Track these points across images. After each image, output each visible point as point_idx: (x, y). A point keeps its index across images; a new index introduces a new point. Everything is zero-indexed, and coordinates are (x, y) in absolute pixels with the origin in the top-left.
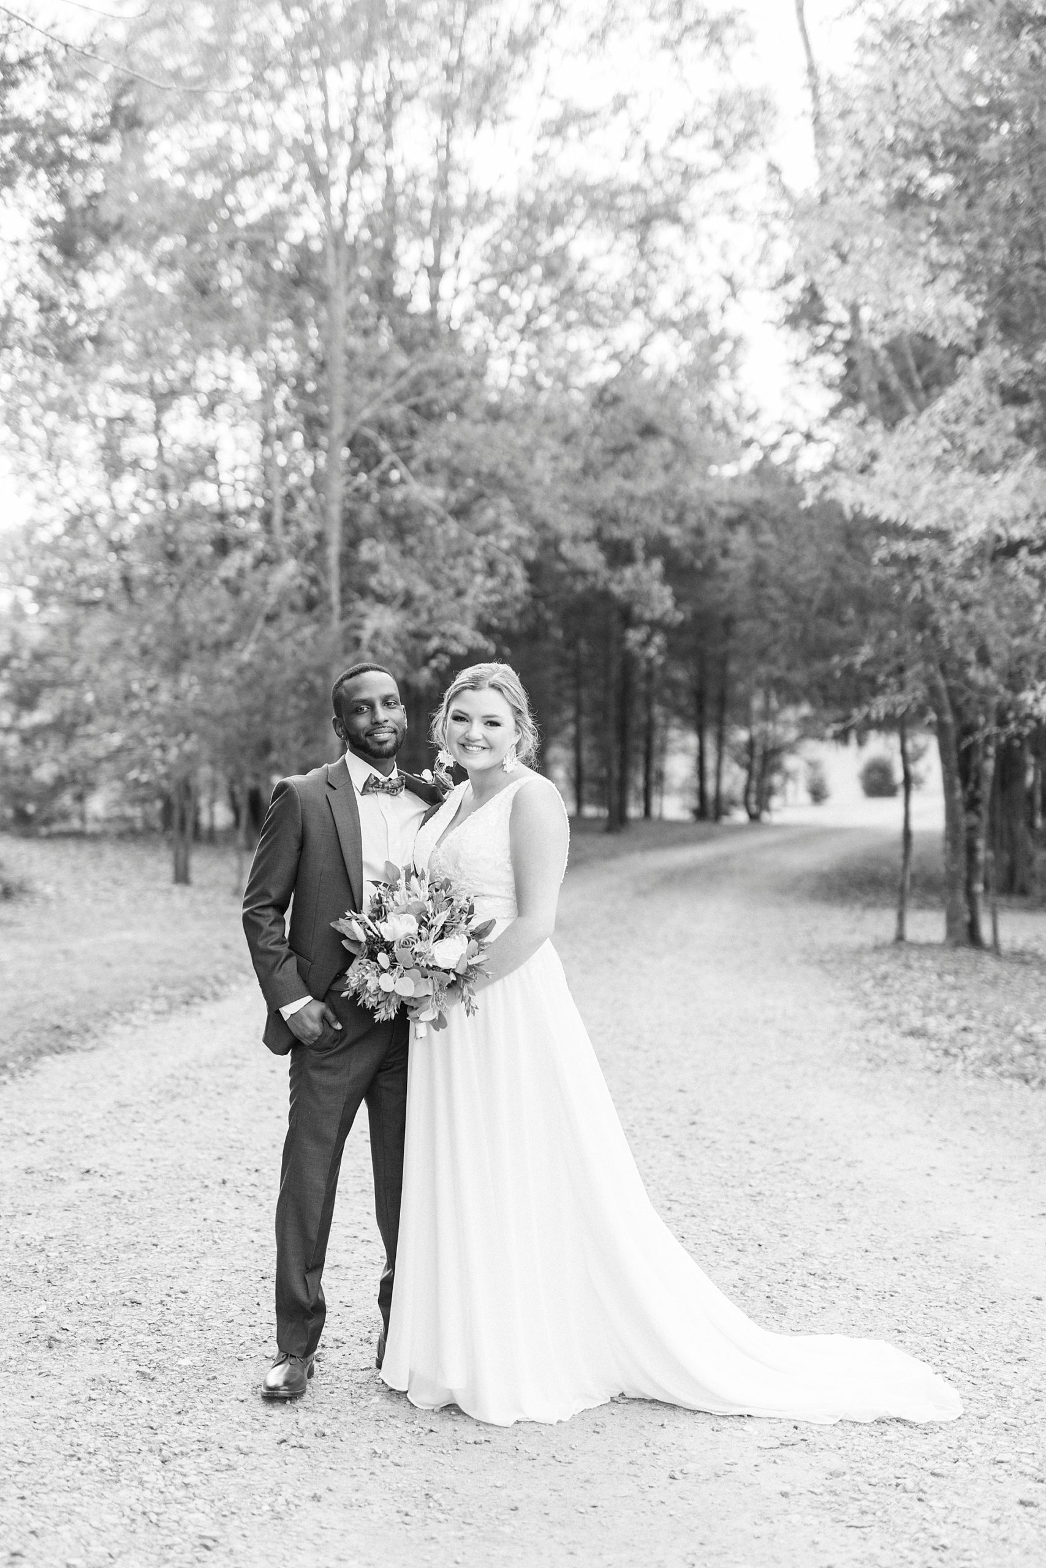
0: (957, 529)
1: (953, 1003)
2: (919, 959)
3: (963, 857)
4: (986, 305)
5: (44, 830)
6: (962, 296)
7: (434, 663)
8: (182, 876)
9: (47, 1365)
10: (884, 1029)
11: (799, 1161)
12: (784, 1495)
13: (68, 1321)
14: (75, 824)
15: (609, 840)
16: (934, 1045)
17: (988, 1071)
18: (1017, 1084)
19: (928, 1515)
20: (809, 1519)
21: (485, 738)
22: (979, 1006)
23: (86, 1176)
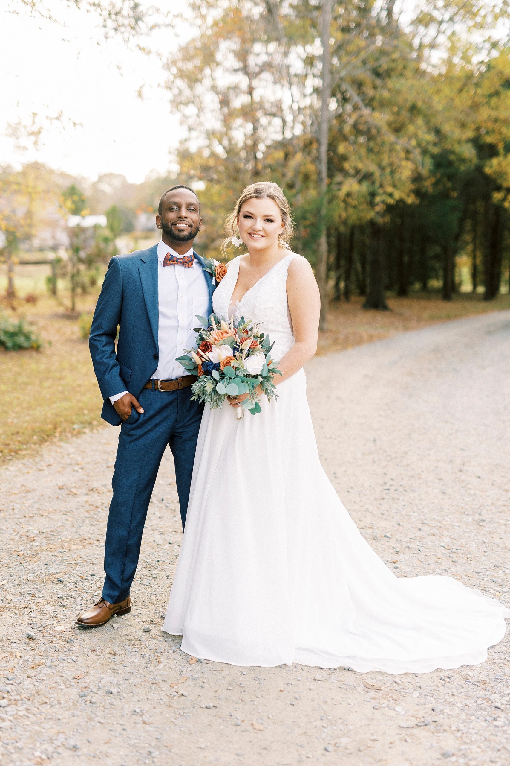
7: (377, 209)
15: (484, 305)
21: (263, 229)
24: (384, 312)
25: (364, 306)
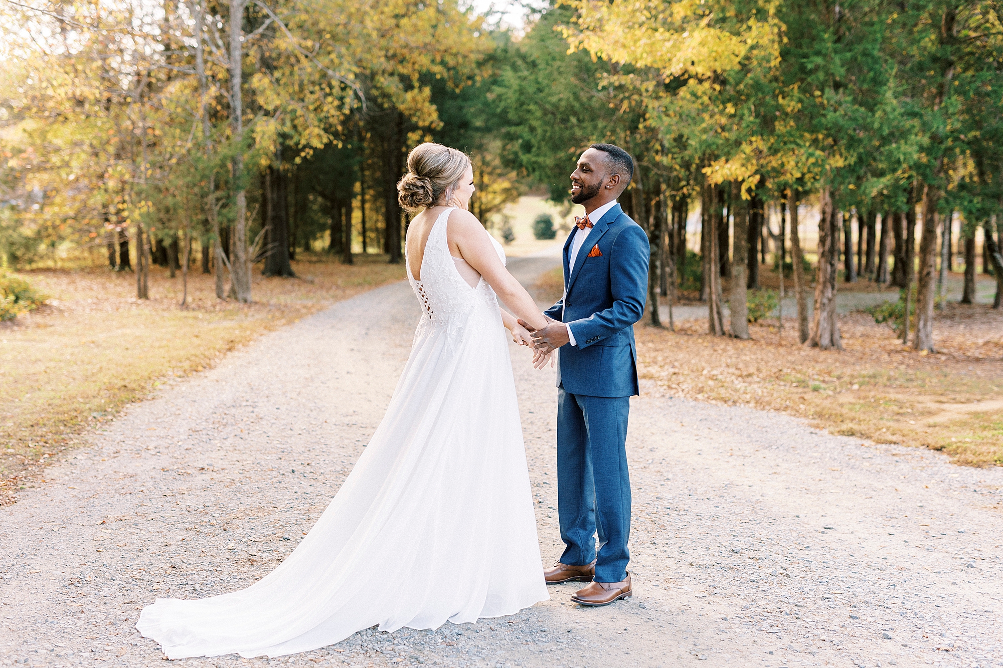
0: (665, 68)
1: (660, 358)
5: (28, 267)
7: (303, 154)
8: (143, 293)
12: (724, 619)
13: (252, 550)
14: (50, 263)
16: (659, 383)
17: (700, 396)
18: (720, 404)
19: (806, 625)
20: (745, 630)
22: (676, 360)
23: (203, 471)
24: (292, 280)
25: (263, 273)
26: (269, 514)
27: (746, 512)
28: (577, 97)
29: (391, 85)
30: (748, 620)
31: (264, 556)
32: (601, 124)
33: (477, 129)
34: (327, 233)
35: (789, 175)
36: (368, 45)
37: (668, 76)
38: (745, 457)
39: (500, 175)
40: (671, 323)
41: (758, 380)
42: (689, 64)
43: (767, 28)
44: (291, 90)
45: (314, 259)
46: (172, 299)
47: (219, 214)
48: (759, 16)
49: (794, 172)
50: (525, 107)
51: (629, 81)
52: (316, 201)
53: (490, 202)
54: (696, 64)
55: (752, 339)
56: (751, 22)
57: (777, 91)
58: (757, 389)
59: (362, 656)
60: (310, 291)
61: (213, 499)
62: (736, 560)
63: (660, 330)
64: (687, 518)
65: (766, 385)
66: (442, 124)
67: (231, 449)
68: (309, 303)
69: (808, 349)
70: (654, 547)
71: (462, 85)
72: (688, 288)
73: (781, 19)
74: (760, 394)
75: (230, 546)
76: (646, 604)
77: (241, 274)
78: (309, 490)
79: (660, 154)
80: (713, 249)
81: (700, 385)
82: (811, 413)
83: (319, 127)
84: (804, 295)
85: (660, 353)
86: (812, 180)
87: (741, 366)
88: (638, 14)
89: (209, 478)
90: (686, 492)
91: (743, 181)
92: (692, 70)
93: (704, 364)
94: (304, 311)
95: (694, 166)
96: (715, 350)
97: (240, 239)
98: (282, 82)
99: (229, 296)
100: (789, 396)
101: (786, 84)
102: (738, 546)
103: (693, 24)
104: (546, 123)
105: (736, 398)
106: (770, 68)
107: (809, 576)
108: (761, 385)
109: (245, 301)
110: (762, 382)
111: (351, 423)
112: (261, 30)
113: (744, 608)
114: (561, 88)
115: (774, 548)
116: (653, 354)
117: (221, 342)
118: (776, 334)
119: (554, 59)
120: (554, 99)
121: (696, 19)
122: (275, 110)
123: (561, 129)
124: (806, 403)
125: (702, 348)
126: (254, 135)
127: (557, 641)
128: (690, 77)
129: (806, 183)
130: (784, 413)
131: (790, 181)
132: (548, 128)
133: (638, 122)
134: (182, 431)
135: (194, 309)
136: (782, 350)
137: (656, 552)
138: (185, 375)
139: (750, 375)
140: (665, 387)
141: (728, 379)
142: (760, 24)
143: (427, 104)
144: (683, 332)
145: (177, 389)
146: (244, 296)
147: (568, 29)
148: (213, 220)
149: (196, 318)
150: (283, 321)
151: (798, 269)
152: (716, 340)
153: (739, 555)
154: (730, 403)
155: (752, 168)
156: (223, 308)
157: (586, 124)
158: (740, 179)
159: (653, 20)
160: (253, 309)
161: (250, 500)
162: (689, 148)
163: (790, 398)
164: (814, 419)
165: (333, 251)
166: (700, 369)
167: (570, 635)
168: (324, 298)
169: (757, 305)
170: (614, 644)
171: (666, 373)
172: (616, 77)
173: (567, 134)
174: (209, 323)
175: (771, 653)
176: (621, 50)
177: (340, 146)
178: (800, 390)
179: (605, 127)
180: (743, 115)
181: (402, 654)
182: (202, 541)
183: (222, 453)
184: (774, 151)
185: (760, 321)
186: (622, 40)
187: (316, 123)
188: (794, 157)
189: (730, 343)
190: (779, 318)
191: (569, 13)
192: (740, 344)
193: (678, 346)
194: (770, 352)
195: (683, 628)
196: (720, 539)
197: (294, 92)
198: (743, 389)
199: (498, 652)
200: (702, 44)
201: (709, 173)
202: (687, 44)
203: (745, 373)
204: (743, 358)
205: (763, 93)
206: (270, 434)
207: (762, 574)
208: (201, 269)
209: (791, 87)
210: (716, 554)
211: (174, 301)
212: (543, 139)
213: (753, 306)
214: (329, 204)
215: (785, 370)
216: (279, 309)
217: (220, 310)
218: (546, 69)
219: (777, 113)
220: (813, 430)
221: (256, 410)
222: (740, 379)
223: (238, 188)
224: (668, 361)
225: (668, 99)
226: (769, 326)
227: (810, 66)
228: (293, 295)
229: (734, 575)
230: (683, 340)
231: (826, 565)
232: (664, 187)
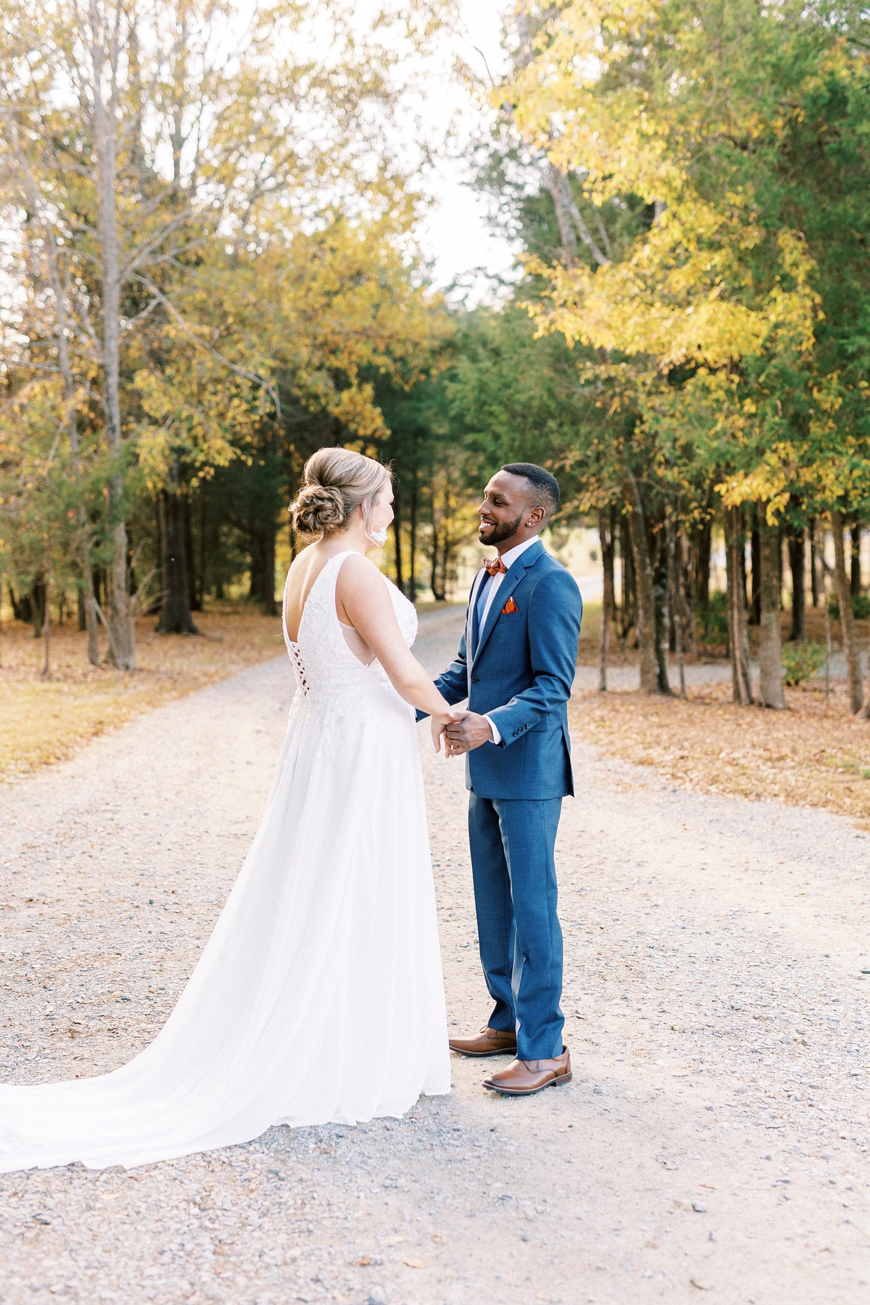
0: (662, 354)
1: (665, 737)
2: (623, 705)
3: (652, 622)
4: (689, 169)
6: (669, 162)
7: (201, 474)
9: (77, 1051)
10: (617, 760)
11: (600, 863)
12: (709, 1109)
13: (77, 1016)
16: (661, 771)
17: (713, 788)
18: (739, 798)
19: (822, 1115)
20: (735, 1125)
22: (686, 740)
23: (31, 904)
24: (193, 639)
25: (157, 630)
26: (109, 963)
27: (757, 951)
28: (551, 393)
29: (320, 383)
30: (741, 1109)
31: (91, 1024)
32: (584, 429)
33: (438, 438)
34: (247, 575)
35: (828, 493)
36: (287, 332)
37: (666, 365)
38: (764, 872)
39: (470, 497)
40: (683, 689)
41: (792, 764)
42: (695, 348)
43: (795, 298)
44: (188, 391)
45: (228, 609)
46: (31, 665)
47: (91, 553)
48: (785, 285)
49: (834, 488)
50: (486, 408)
51: (621, 373)
52: (231, 535)
53: (459, 531)
54: (703, 348)
55: (789, 709)
56: (774, 293)
57: (811, 383)
58: (789, 777)
59: (201, 1170)
60: (215, 653)
61: (37, 943)
62: (736, 1020)
63: (668, 699)
64: (674, 961)
65: (803, 771)
66: (388, 432)
67: (74, 872)
68: (211, 669)
69: (862, 721)
70: (624, 1003)
71: (413, 380)
72: (713, 641)
73: (814, 288)
74: (793, 784)
75: (47, 1012)
76: (604, 1088)
77: (121, 632)
78: (169, 928)
79: (663, 467)
80: (735, 592)
81: (715, 773)
82: (858, 809)
83: (223, 438)
84: (856, 649)
85: (665, 730)
86: (859, 498)
87: (771, 745)
88: (629, 284)
89: (37, 913)
90: (680, 923)
91: (769, 500)
92: (699, 356)
93: (722, 744)
94: (204, 679)
95: (708, 482)
96: (739, 725)
97: (119, 587)
98: (176, 381)
99: (105, 662)
100: (831, 786)
101: (823, 372)
102: (740, 1000)
103: (701, 296)
104: (514, 429)
105: (760, 790)
106: (800, 353)
107: (833, 1043)
108: (795, 771)
109: (127, 668)
110: (798, 768)
111: (239, 833)
112: (144, 314)
113: (738, 1092)
114: (530, 382)
115: (791, 1002)
116: (656, 731)
117: (86, 724)
118: (822, 701)
119: (523, 345)
120: (523, 397)
121: (705, 290)
122: (165, 418)
123: (534, 437)
124: (853, 795)
125: (722, 722)
126: (138, 450)
127: (474, 1144)
128: (698, 366)
129: (851, 502)
130: (823, 809)
131: (830, 501)
132: (517, 436)
133: (634, 426)
134: (13, 847)
135: (58, 680)
136: (827, 724)
137: (627, 1011)
138: (31, 770)
139: (782, 758)
140: (668, 776)
141: (752, 764)
142: (787, 295)
143: (369, 406)
144: (700, 700)
145: (17, 788)
146: (126, 660)
147: (535, 305)
148: (83, 561)
149: (59, 692)
150: (174, 693)
151: (846, 616)
152: (741, 711)
153: (740, 1013)
154: (752, 797)
155: (780, 484)
156: (96, 677)
157: (565, 429)
158: (764, 499)
159: (649, 292)
160: (136, 678)
161: (86, 942)
162: (697, 458)
163: (831, 790)
164: (863, 817)
165: (253, 598)
166: (717, 751)
167: (493, 1135)
168: (233, 662)
169: (798, 663)
170: (552, 1148)
171: (672, 757)
172: (603, 368)
173: (542, 442)
174: (76, 698)
175: (768, 1158)
176: (606, 332)
177: (250, 462)
178: (848, 777)
179: (590, 433)
180: (766, 414)
181: (259, 1166)
182: (11, 1003)
183: (62, 877)
184: (807, 461)
185: (803, 683)
186: (606, 319)
187: (220, 433)
188: (834, 470)
189: (760, 715)
190: (827, 679)
191: (541, 285)
192: (772, 716)
193: (690, 720)
194: (812, 726)
195: (651, 1123)
196: (717, 991)
197: (192, 394)
198: (771, 776)
199: (391, 1163)
200: (711, 322)
201: (723, 492)
202: (691, 322)
203: (775, 756)
204: (775, 734)
205: (791, 385)
206: (129, 850)
207: (769, 1042)
208: (77, 627)
209: (829, 376)
210: (708, 1013)
211: (34, 669)
212: (512, 450)
213: (793, 664)
214: (248, 537)
215: (829, 751)
216: (171, 678)
217: (94, 681)
218: (511, 358)
219: (811, 411)
220: (860, 832)
221: (116, 817)
222: (769, 764)
223: (114, 520)
224: (675, 740)
225: (671, 397)
226: (815, 690)
227: (851, 349)
228: (193, 658)
229: (731, 1043)
230: (697, 711)
231: (859, 1026)
232: (669, 510)
